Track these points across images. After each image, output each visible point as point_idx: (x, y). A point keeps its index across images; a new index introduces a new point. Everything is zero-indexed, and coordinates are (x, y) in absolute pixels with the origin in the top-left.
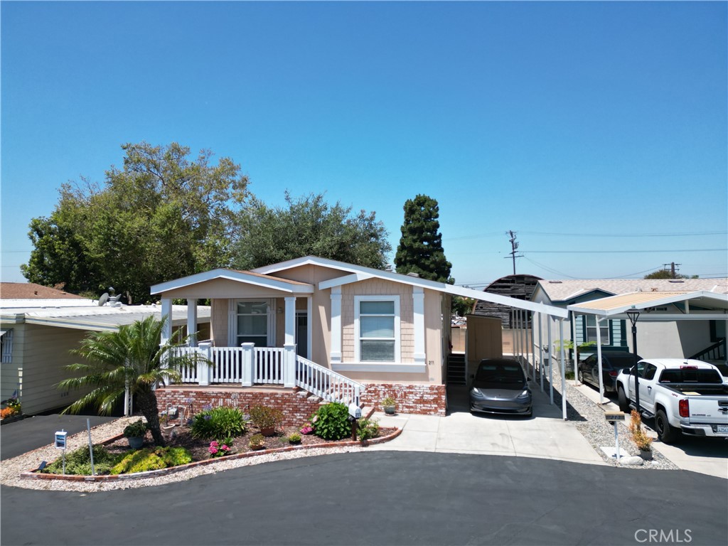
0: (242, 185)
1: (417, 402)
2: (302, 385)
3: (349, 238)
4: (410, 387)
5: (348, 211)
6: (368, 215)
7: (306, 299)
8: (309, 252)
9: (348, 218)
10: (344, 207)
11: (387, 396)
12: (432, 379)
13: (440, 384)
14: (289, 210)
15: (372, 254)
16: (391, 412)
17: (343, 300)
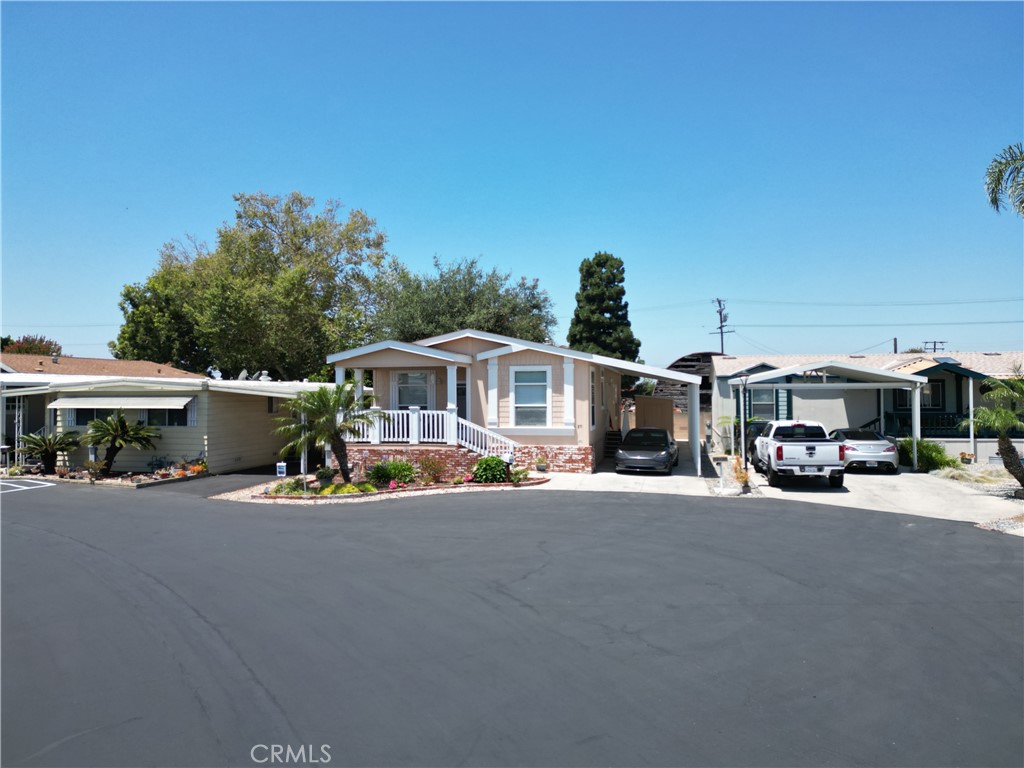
0: (378, 244)
1: (567, 461)
2: (463, 443)
3: (506, 310)
4: (560, 449)
5: (506, 279)
6: (529, 283)
7: (464, 369)
8: (462, 326)
9: (506, 287)
10: (502, 273)
11: (539, 456)
12: (580, 441)
13: (587, 445)
14: (438, 277)
15: (535, 329)
16: (542, 470)
17: (499, 370)
